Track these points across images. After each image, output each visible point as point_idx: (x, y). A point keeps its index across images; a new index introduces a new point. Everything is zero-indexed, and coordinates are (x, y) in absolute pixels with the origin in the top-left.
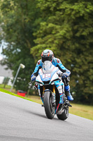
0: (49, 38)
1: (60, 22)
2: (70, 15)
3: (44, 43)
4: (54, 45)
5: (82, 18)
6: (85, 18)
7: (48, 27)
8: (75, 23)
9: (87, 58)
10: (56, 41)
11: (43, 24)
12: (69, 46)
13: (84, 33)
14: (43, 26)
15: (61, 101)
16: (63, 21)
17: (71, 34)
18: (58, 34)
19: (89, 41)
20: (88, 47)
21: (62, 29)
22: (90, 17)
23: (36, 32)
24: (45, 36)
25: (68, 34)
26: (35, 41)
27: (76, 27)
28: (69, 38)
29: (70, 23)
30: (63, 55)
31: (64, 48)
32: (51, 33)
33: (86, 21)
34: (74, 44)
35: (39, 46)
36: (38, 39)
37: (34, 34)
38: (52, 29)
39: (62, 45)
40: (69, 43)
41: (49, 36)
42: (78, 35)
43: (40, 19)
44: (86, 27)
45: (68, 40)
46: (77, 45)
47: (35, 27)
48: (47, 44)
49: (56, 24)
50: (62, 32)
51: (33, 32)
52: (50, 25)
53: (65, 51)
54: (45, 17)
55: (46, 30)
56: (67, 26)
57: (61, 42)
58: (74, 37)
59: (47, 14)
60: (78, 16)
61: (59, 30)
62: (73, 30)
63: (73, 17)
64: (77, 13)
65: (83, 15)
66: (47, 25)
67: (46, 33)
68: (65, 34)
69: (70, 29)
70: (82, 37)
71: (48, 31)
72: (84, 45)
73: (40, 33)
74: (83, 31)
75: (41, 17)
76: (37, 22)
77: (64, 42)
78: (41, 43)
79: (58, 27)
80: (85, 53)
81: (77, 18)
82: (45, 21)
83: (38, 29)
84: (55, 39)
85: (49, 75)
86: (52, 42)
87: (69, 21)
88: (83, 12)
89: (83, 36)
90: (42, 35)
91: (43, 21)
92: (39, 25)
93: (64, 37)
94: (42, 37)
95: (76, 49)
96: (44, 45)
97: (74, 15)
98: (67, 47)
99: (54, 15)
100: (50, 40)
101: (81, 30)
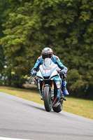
0: (19, 29)
1: (29, 13)
2: (38, 5)
3: (13, 34)
4: (23, 36)
5: (50, 9)
6: (54, 9)
7: (17, 18)
8: (44, 14)
9: (56, 48)
10: (25, 32)
11: (12, 15)
12: (38, 37)
13: (53, 24)
14: (12, 17)
15: (58, 95)
16: (32, 12)
17: (41, 24)
18: (27, 25)
19: (58, 32)
20: (57, 37)
21: (31, 20)
22: (58, 8)
23: (5, 23)
24: (14, 26)
25: (37, 25)
26: (4, 32)
27: (44, 18)
28: (38, 29)
29: (39, 13)
30: (33, 46)
31: (34, 39)
32: (20, 24)
33: (55, 12)
34: (43, 35)
35: (8, 36)
36: (7, 30)
37: (3, 25)
38: (21, 19)
39: (31, 35)
40: (38, 34)
41: (18, 27)
42: (47, 25)
43: (9, 10)
44: (55, 18)
45: (37, 31)
46: (46, 36)
47: (4, 18)
48: (17, 35)
49: (25, 15)
50: (31, 23)
51: (2, 23)
52: (19, 16)
53: (34, 42)
54: (14, 8)
55: (15, 21)
56: (36, 17)
57: (30, 33)
58: (43, 28)
59: (16, 5)
60: (47, 6)
61: (28, 21)
62: (42, 21)
63: (42, 8)
64: (46, 4)
65: (52, 5)
66: (16, 16)
67: (15, 24)
68: (34, 25)
69: (39, 20)
70: (52, 28)
71: (17, 22)
72: (53, 36)
73: (9, 24)
74: (52, 21)
75: (10, 8)
76: (6, 13)
77: (33, 33)
78: (10, 34)
79: (27, 18)
80: (54, 44)
81: (46, 9)
82: (14, 12)
83: (7, 20)
84: (24, 30)
85: (49, 71)
86: (21, 33)
87: (37, 12)
88: (52, 3)
89: (52, 26)
90: (11, 26)
91: (12, 11)
92: (8, 15)
93: (33, 28)
94: (11, 28)
95: (45, 39)
96: (13, 36)
97: (43, 6)
98: (36, 38)
99: (23, 6)
100: (19, 31)
101: (50, 21)
